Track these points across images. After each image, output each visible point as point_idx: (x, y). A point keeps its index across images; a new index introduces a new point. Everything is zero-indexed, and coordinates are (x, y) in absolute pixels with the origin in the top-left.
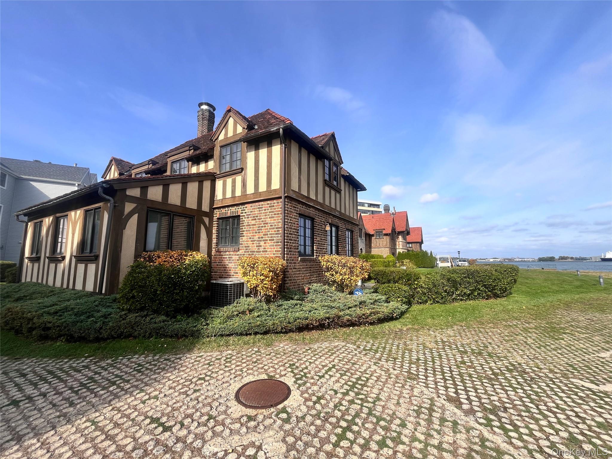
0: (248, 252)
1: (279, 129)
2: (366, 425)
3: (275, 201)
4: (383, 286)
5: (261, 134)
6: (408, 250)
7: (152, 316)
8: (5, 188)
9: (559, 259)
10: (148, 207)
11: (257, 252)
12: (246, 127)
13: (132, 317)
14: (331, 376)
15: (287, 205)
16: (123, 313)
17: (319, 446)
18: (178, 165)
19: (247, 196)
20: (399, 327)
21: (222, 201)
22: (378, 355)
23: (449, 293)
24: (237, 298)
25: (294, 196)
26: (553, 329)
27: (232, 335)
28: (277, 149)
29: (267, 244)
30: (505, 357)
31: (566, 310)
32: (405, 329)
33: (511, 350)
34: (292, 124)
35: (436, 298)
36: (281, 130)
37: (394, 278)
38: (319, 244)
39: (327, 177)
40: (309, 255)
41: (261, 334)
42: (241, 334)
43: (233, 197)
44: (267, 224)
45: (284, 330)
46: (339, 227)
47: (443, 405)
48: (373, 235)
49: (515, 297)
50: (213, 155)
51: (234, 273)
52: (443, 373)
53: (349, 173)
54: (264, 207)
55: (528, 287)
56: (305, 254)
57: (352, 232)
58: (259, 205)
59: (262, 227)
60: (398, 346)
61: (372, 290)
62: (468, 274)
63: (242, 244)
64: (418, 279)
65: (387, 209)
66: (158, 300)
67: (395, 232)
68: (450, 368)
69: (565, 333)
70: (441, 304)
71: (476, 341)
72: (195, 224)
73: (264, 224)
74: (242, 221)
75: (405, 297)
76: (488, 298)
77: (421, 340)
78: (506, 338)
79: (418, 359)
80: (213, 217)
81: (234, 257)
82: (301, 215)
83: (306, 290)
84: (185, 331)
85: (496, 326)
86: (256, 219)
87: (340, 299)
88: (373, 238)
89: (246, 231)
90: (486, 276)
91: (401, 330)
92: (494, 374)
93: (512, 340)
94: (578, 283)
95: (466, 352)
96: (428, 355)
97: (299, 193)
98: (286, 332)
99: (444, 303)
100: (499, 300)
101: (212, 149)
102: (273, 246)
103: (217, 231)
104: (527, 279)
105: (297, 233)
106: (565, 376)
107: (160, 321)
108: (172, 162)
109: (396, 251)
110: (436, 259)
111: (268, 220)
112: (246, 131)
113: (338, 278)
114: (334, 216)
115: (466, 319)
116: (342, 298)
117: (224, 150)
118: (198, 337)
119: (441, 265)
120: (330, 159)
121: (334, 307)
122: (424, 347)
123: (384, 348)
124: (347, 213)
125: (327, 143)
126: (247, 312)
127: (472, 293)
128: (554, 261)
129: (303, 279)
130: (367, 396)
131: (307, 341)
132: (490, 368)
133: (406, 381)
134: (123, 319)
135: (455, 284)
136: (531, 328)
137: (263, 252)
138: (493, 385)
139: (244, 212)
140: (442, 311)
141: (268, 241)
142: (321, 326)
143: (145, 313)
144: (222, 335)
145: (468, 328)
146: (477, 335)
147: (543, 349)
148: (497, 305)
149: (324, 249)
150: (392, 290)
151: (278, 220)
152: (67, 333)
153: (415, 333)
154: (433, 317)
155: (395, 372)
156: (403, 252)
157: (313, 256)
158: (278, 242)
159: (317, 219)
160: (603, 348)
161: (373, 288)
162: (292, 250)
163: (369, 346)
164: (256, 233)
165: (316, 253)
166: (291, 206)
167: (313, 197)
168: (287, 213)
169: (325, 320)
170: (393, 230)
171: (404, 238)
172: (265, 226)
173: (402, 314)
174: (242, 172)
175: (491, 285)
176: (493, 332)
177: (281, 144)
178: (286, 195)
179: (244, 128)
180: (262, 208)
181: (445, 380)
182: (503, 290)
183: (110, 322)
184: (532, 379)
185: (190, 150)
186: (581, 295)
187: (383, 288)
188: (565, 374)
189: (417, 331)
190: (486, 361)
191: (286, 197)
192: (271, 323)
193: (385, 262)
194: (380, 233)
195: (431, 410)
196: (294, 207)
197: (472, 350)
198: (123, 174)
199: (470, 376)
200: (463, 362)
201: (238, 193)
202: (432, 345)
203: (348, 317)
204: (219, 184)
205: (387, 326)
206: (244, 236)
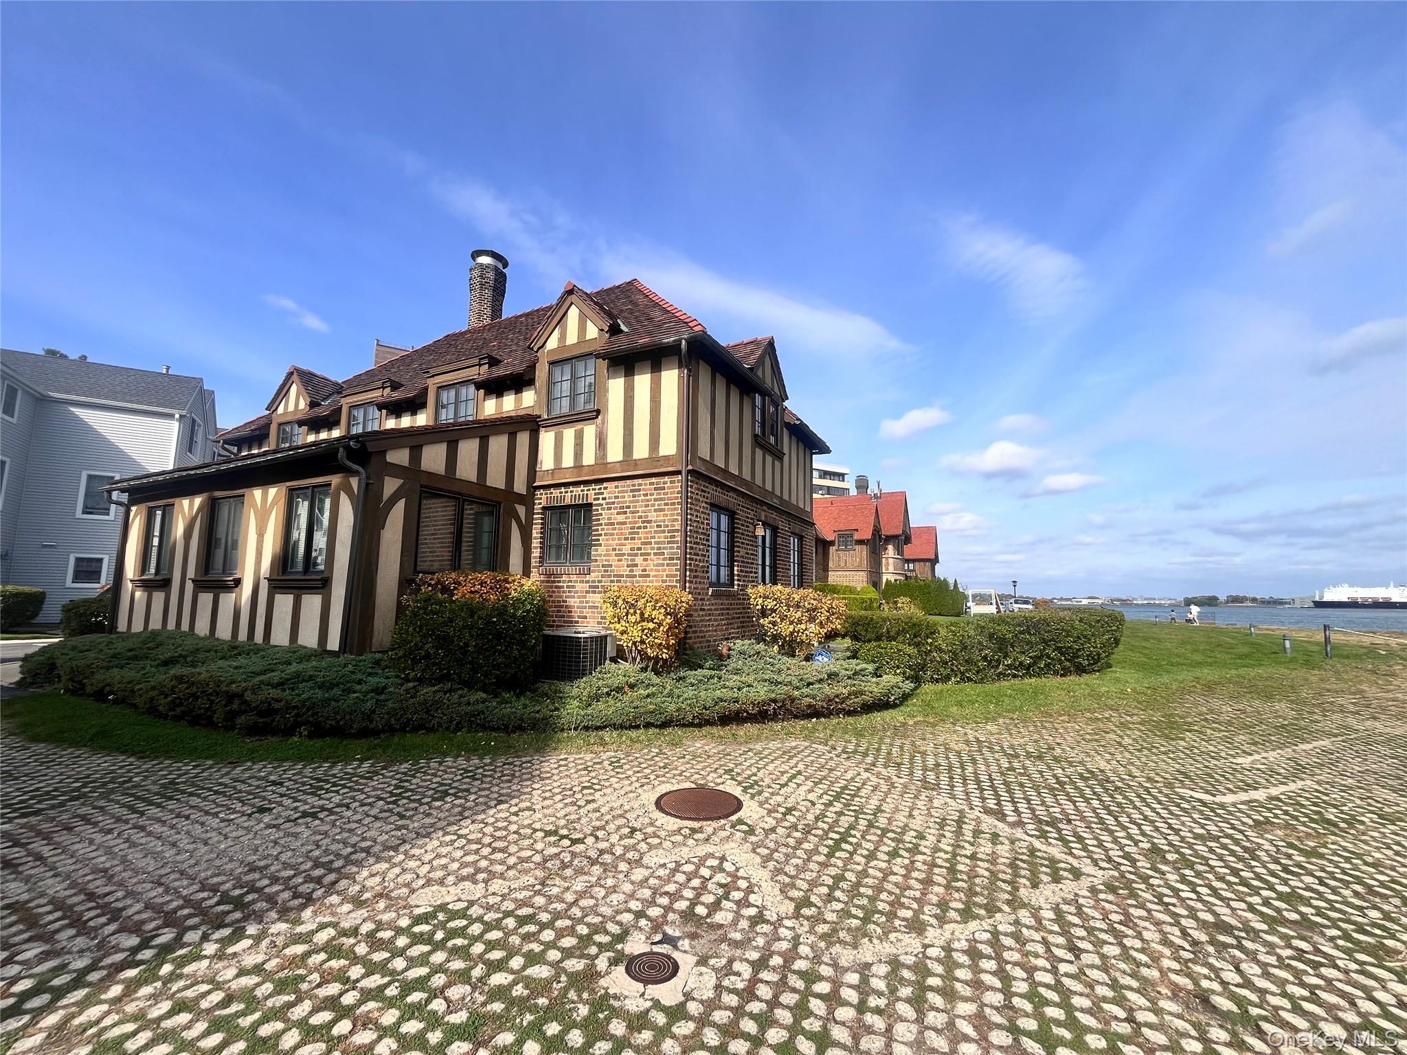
0: (610, 576)
1: (680, 340)
2: (868, 837)
3: (666, 479)
4: (869, 646)
5: (643, 346)
6: (907, 577)
7: (460, 692)
8: (14, 420)
9: (1227, 602)
10: (422, 486)
11: (628, 576)
12: (606, 329)
13: (427, 691)
14: (799, 785)
15: (691, 487)
16: (411, 685)
17: (806, 857)
18: (452, 393)
19: (609, 466)
20: (901, 719)
21: (553, 473)
22: (869, 759)
23: (990, 662)
24: (600, 664)
25: (703, 470)
26: (1172, 725)
27: (605, 727)
28: (671, 378)
29: (649, 562)
30: (1080, 762)
31: (1204, 695)
32: (911, 723)
33: (1092, 753)
34: (705, 333)
35: (967, 671)
36: (684, 342)
37: (888, 632)
38: (743, 562)
39: (758, 430)
40: (724, 585)
41: (656, 727)
42: (622, 727)
43: (578, 466)
44: (649, 522)
45: (697, 721)
46: (778, 528)
47: (979, 818)
48: (832, 543)
49: (1116, 672)
50: (534, 379)
51: (579, 617)
52: (978, 782)
53: (798, 419)
54: (644, 490)
55: (1146, 655)
56: (718, 583)
57: (801, 538)
58: (634, 485)
59: (639, 528)
60: (901, 748)
61: (848, 654)
62: (1028, 627)
63: (596, 561)
64: (934, 633)
65: (862, 484)
66: (470, 663)
67: (880, 536)
68: (990, 776)
69: (1190, 731)
70: (976, 682)
71: (1036, 741)
72: (501, 519)
73: (644, 522)
74: (597, 515)
75: (910, 667)
76: (1065, 673)
77: (941, 739)
78: (1088, 737)
79: (938, 765)
80: (534, 504)
81: (579, 586)
82: (714, 506)
83: (725, 651)
84: (522, 720)
85: (1072, 718)
86: (626, 513)
87: (788, 669)
88: (832, 549)
89: (606, 534)
90: (1063, 630)
91: (904, 724)
92: (1058, 782)
93: (1096, 740)
94: (1245, 650)
95: (1017, 756)
96: (954, 759)
97: (710, 464)
98: (700, 726)
99: (982, 681)
100: (1086, 678)
101: (532, 367)
102: (663, 565)
103: (541, 533)
104: (1146, 639)
105: (708, 540)
106: (1169, 785)
107: (477, 700)
108: (439, 388)
109: (880, 578)
110: (966, 598)
111: (652, 516)
112: (607, 335)
113: (785, 629)
114: (770, 507)
115: (1021, 707)
116: (793, 667)
117: (557, 371)
118: (545, 731)
119: (975, 609)
120: (764, 393)
121: (780, 683)
122: (946, 749)
123: (879, 750)
124: (794, 501)
125: (761, 361)
126: (626, 688)
127: (1035, 663)
128: (1216, 605)
129: (716, 631)
130: (862, 807)
131: (742, 740)
132: (1055, 776)
133: (920, 791)
134: (412, 697)
135: (1002, 645)
136: (1134, 723)
137: (641, 576)
138: (1055, 796)
139: (601, 497)
140: (978, 695)
141: (652, 556)
142: (762, 715)
143: (448, 686)
144: (587, 728)
145: (1024, 721)
146: (1039, 732)
147: (1145, 752)
148: (1079, 685)
149: (751, 572)
150: (886, 653)
151: (673, 515)
152: (311, 719)
153: (929, 729)
154: (960, 704)
155: (902, 781)
156: (896, 580)
157: (733, 585)
158: (671, 559)
159: (741, 514)
160: (1244, 752)
161: (848, 649)
162: (698, 574)
163: (851, 747)
164: (626, 539)
165: (738, 580)
166: (698, 489)
167: (734, 470)
168: (691, 504)
169: (769, 705)
170: (877, 531)
171: (899, 551)
172: (645, 527)
173: (905, 697)
174: (597, 417)
175: (1070, 647)
176: (1066, 729)
177: (680, 367)
178: (690, 467)
179: (602, 330)
180: (639, 490)
181: (982, 790)
182: (1093, 658)
183: (387, 700)
184: (1117, 788)
185: (480, 365)
186: (1242, 671)
187: (869, 650)
188: (1170, 783)
189: (934, 725)
190: (1049, 768)
191: (689, 472)
192: (672, 707)
193: (863, 601)
194: (846, 538)
195: (960, 822)
196: (703, 491)
197: (1028, 753)
198: (319, 405)
199: (1021, 785)
200: (1012, 769)
201: (589, 459)
202: (962, 746)
203: (808, 700)
204: (547, 439)
205: (878, 717)
206: (600, 545)
